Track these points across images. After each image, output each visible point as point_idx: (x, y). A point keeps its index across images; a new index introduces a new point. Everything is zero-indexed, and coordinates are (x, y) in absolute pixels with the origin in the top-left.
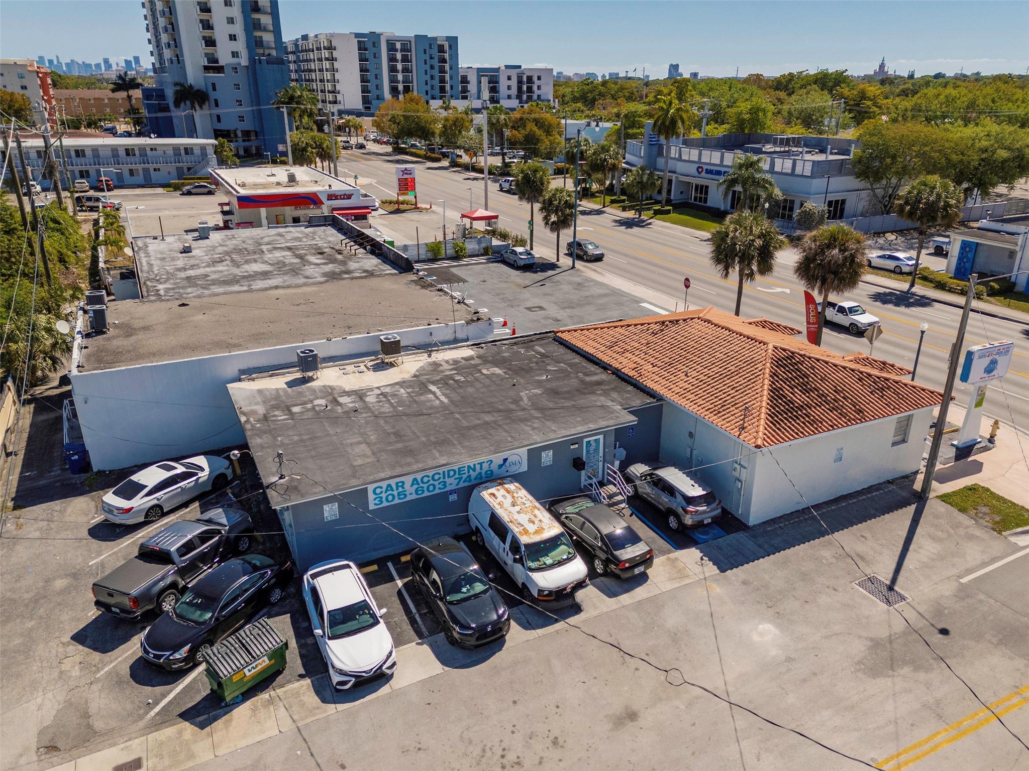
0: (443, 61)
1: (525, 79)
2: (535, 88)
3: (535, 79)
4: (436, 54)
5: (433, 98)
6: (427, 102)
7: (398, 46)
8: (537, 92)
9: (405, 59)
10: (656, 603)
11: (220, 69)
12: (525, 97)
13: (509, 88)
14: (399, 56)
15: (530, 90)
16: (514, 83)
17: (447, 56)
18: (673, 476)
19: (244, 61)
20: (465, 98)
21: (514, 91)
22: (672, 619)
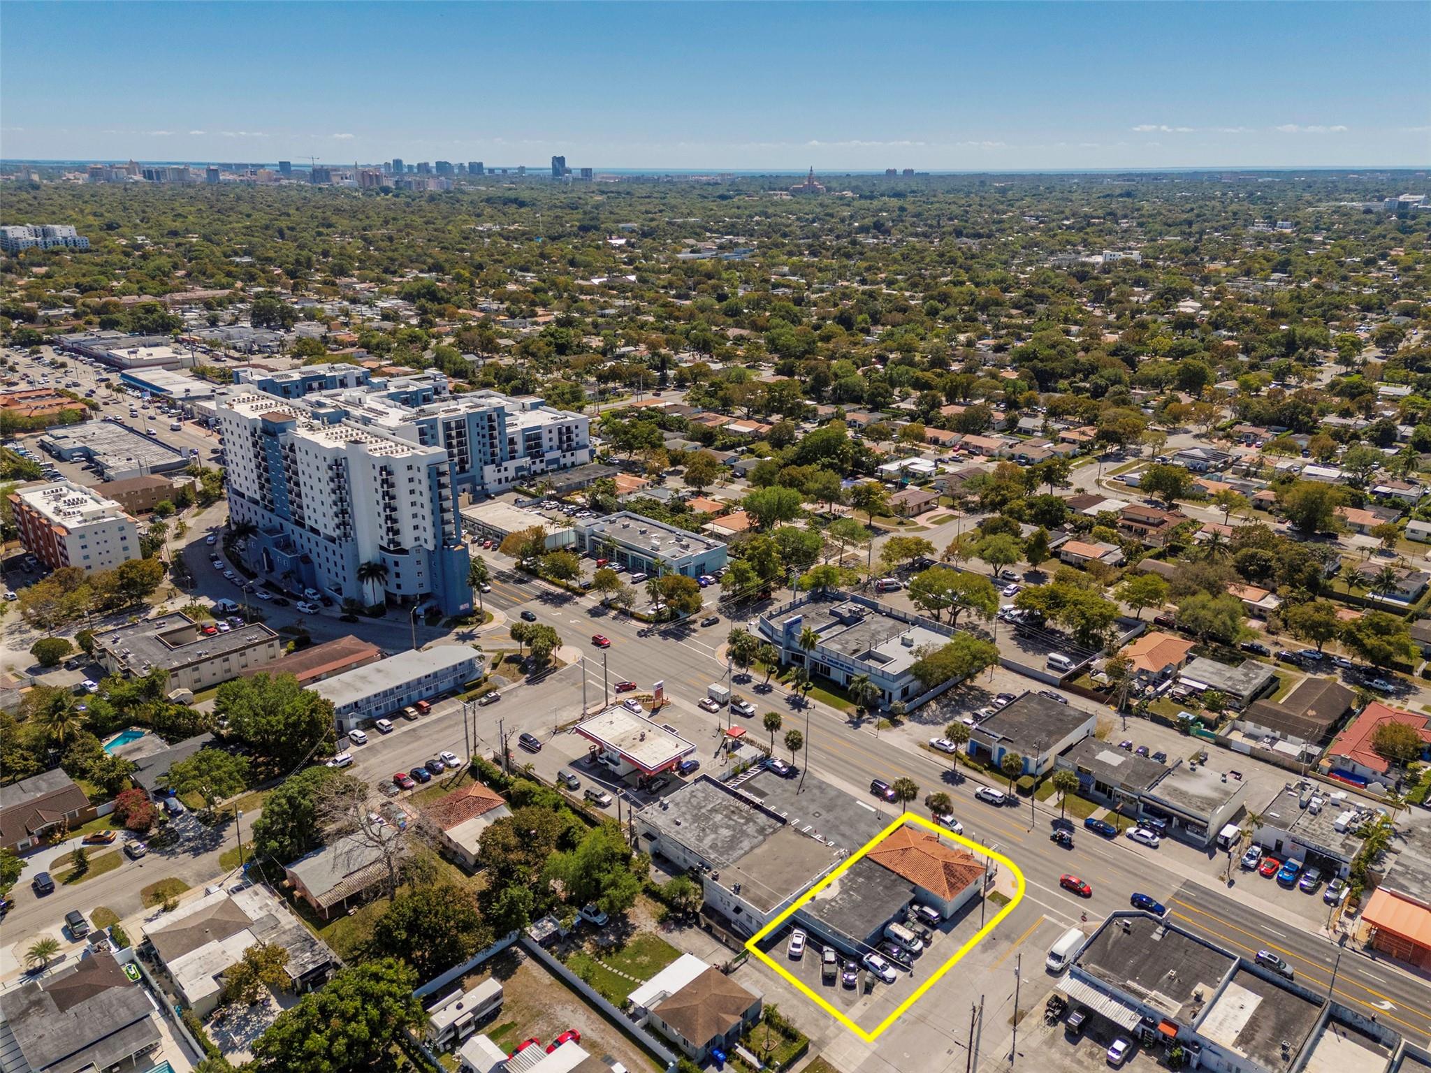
0: (492, 428)
1: (564, 430)
2: (573, 436)
3: (573, 428)
4: (486, 423)
5: (486, 463)
6: (481, 469)
7: (453, 425)
8: (576, 440)
9: (459, 435)
10: (936, 948)
11: (404, 552)
12: (565, 446)
13: (551, 440)
14: (454, 433)
15: (569, 439)
16: (555, 435)
17: (495, 424)
18: (927, 909)
19: (430, 546)
20: (513, 458)
21: (556, 442)
22: (942, 950)
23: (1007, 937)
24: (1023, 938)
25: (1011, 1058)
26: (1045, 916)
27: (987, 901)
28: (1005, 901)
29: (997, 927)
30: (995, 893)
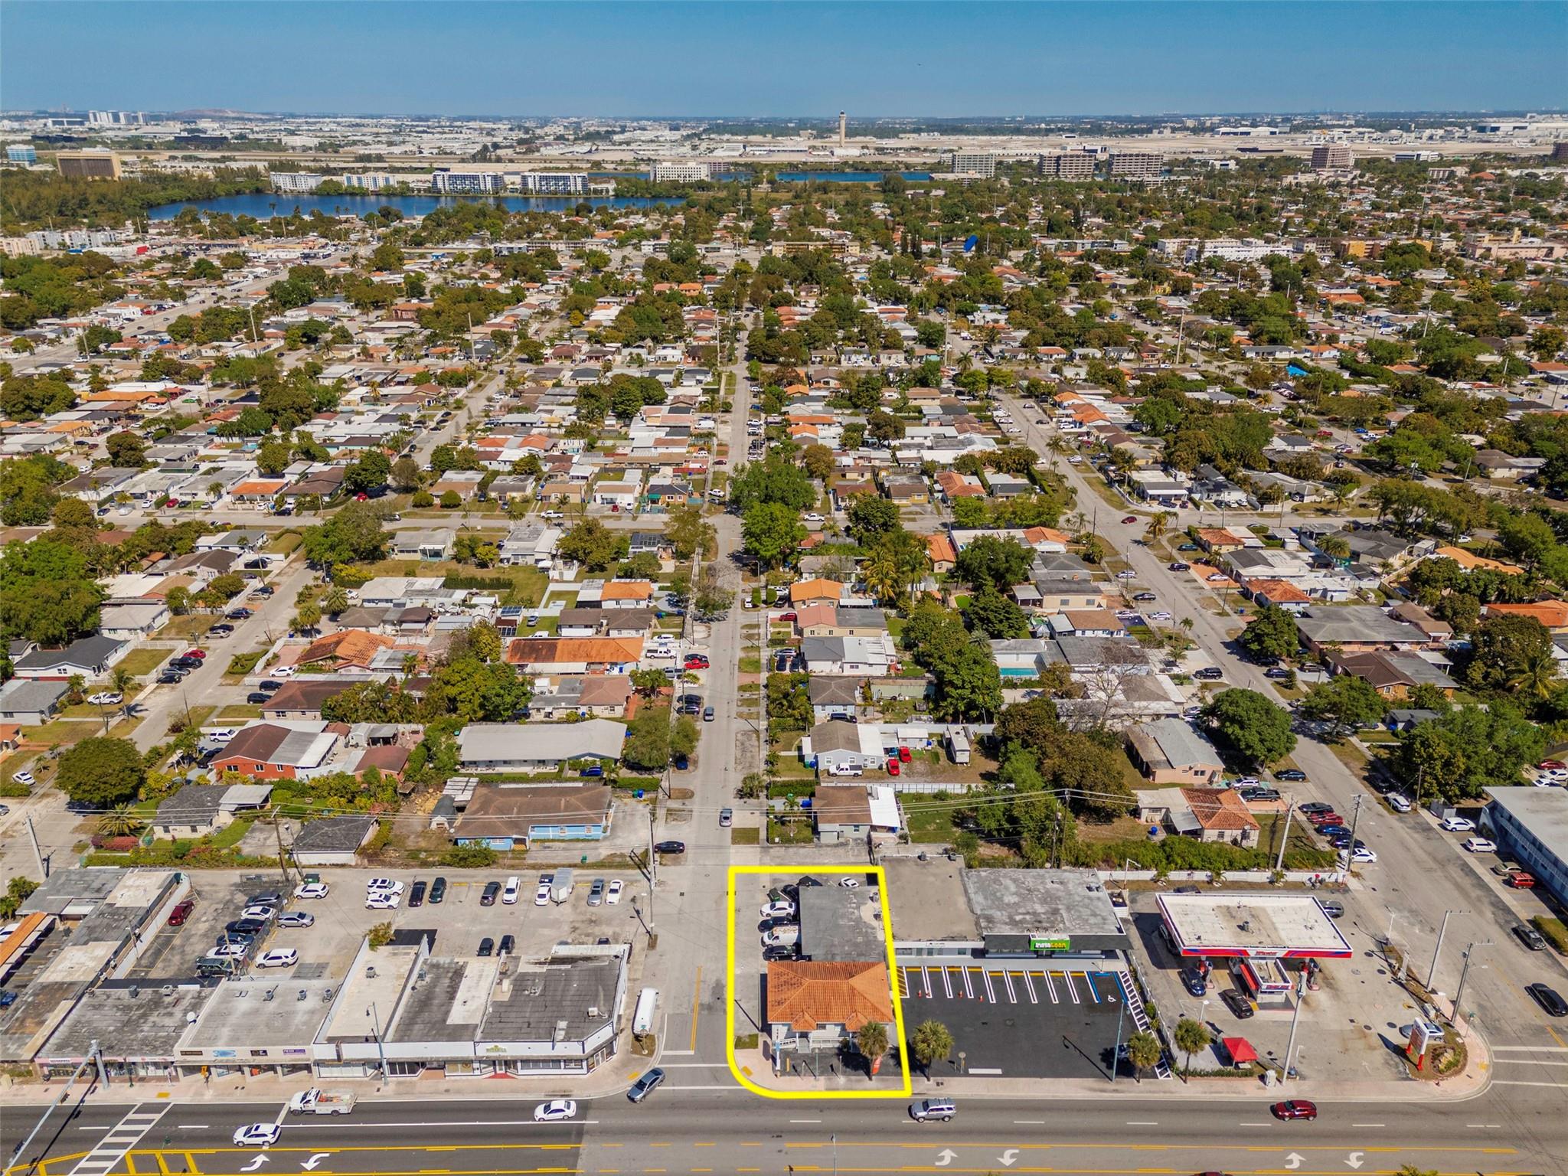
23: (709, 1008)
24: (695, 1015)
25: (638, 912)
26: (692, 1052)
27: (755, 1031)
28: (740, 1044)
29: (725, 1012)
30: (756, 1046)
